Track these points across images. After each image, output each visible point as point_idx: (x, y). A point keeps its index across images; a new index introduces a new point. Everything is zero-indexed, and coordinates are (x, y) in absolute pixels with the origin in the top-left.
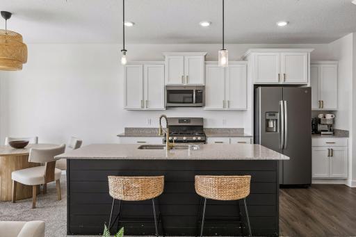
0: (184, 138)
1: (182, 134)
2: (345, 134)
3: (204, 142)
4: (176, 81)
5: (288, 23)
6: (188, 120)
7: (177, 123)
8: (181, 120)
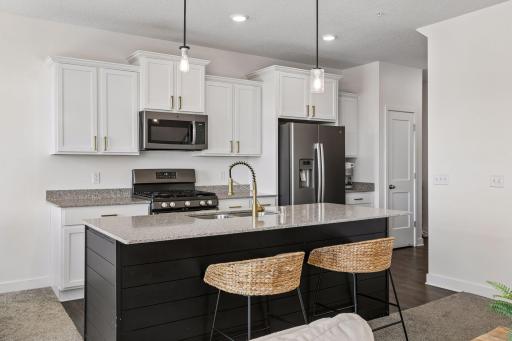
0: (188, 203)
1: (168, 198)
2: (370, 187)
3: (214, 207)
4: (162, 105)
5: (336, 37)
6: (172, 173)
7: (154, 180)
8: (160, 173)
